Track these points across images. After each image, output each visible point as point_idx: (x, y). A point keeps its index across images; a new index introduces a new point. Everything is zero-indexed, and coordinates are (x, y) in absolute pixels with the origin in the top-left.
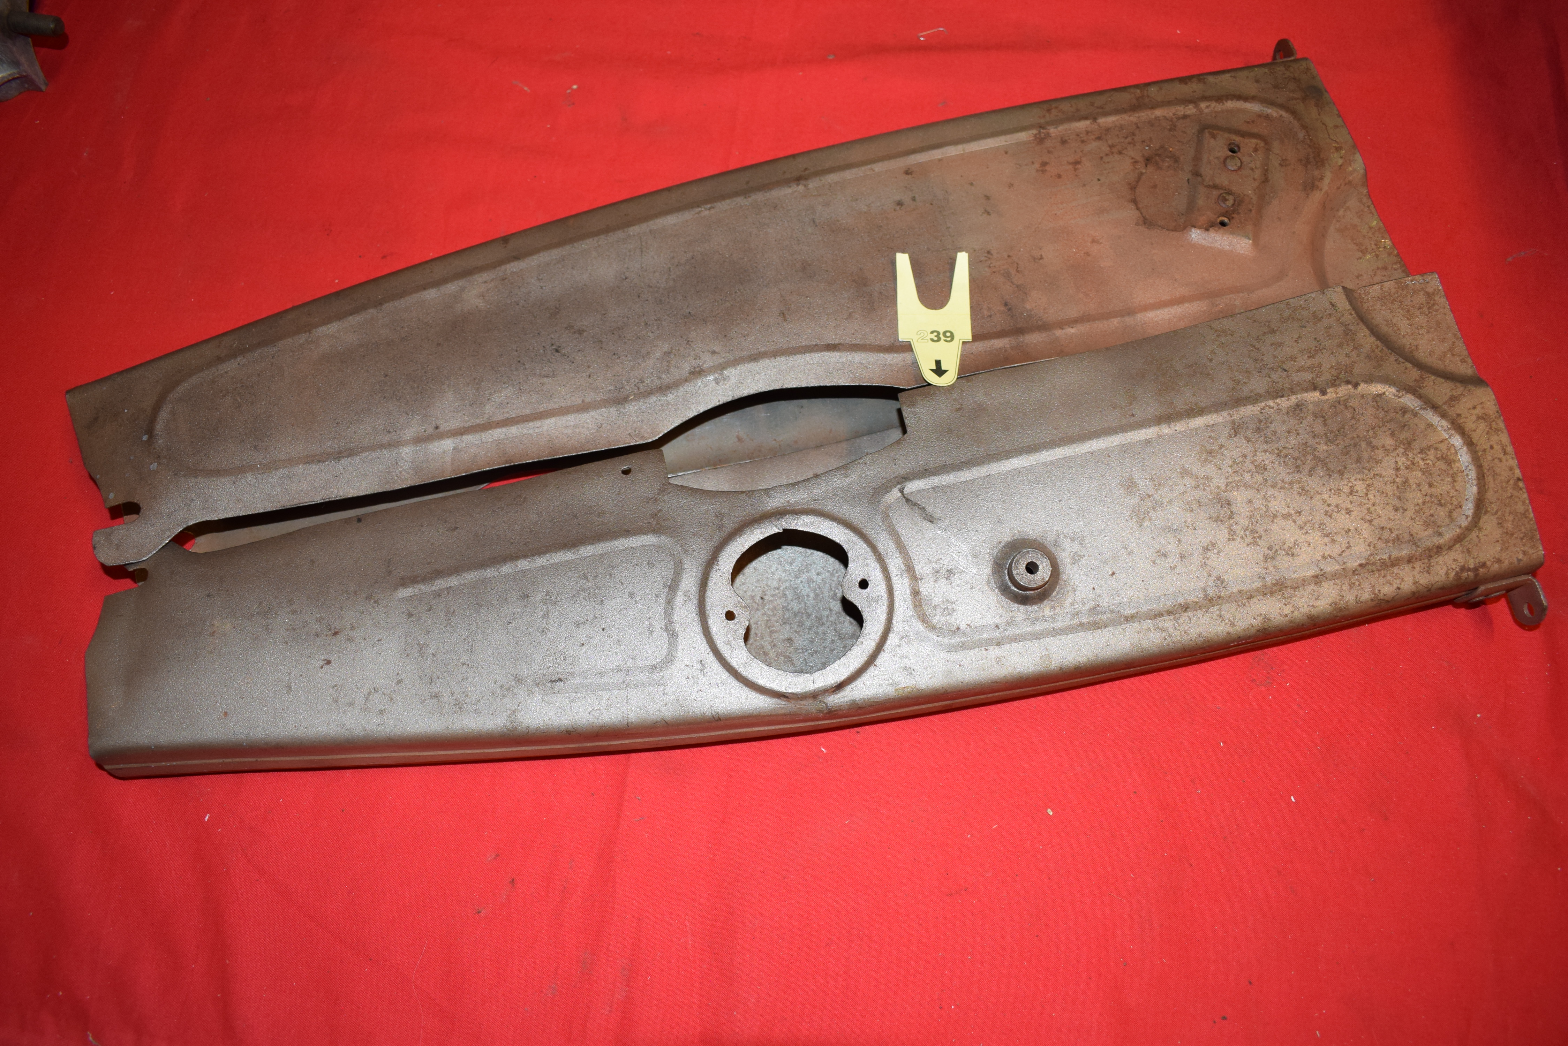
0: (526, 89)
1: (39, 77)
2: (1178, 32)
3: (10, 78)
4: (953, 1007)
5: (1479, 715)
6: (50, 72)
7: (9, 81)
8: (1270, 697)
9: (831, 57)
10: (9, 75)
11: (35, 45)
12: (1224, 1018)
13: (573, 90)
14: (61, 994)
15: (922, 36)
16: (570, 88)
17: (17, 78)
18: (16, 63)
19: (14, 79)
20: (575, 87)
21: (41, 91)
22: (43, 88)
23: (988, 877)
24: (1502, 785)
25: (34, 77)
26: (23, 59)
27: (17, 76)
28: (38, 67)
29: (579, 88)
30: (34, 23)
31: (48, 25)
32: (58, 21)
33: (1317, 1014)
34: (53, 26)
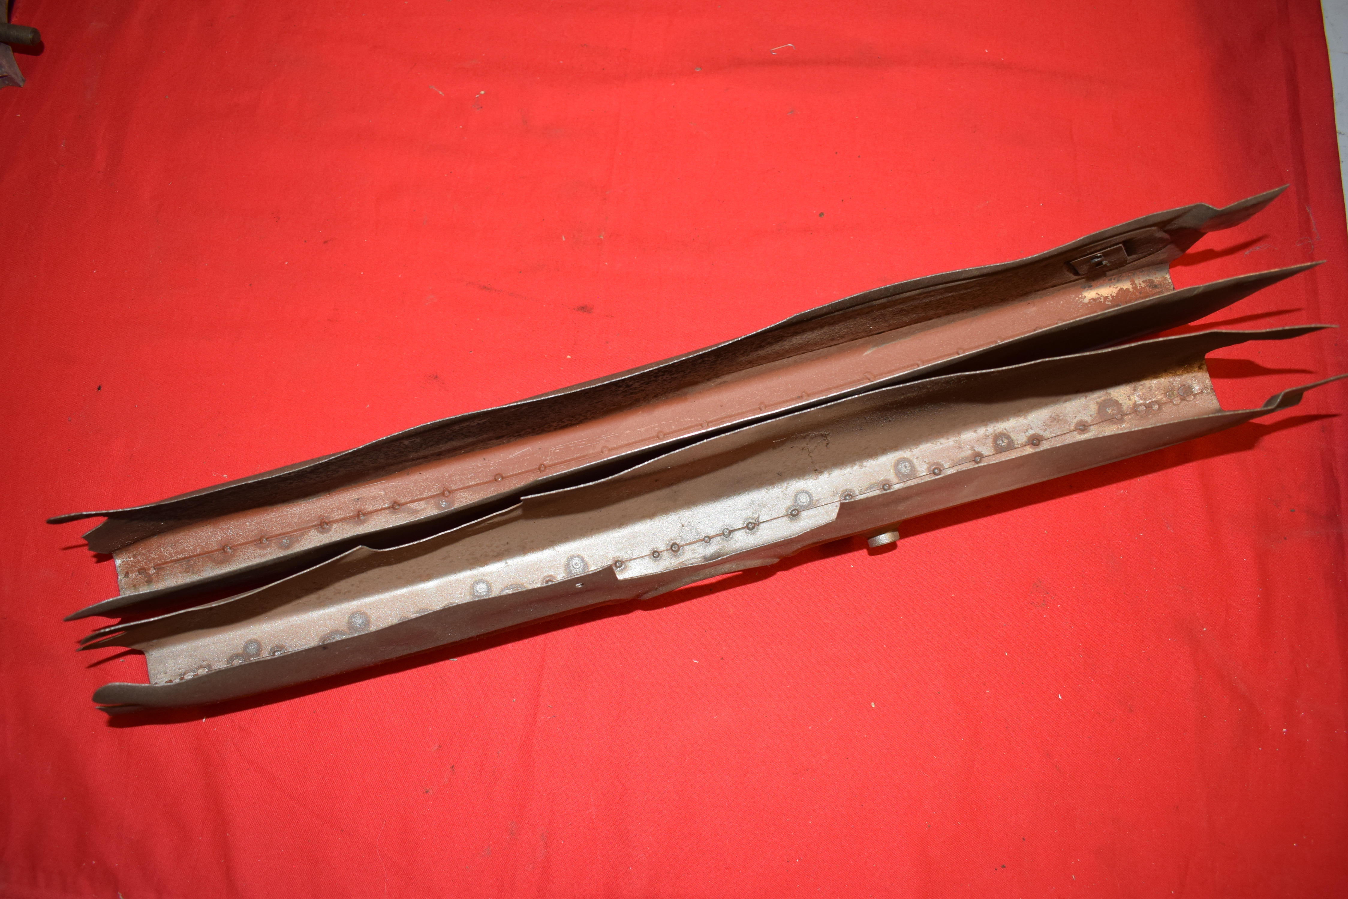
0: (441, 93)
1: (18, 76)
2: (986, 51)
4: (797, 861)
5: (1205, 629)
6: (26, 71)
8: (1045, 616)
9: (698, 70)
11: (14, 51)
12: (1004, 867)
13: (481, 95)
14: (94, 862)
15: (774, 51)
16: (478, 93)
17: (1, 77)
20: (482, 92)
21: (19, 86)
22: (22, 84)
23: (824, 760)
24: (1220, 684)
25: (14, 76)
26: (4, 62)
28: (16, 68)
29: (486, 93)
30: (14, 33)
31: (27, 36)
32: (35, 32)
33: (1073, 863)
34: (30, 36)
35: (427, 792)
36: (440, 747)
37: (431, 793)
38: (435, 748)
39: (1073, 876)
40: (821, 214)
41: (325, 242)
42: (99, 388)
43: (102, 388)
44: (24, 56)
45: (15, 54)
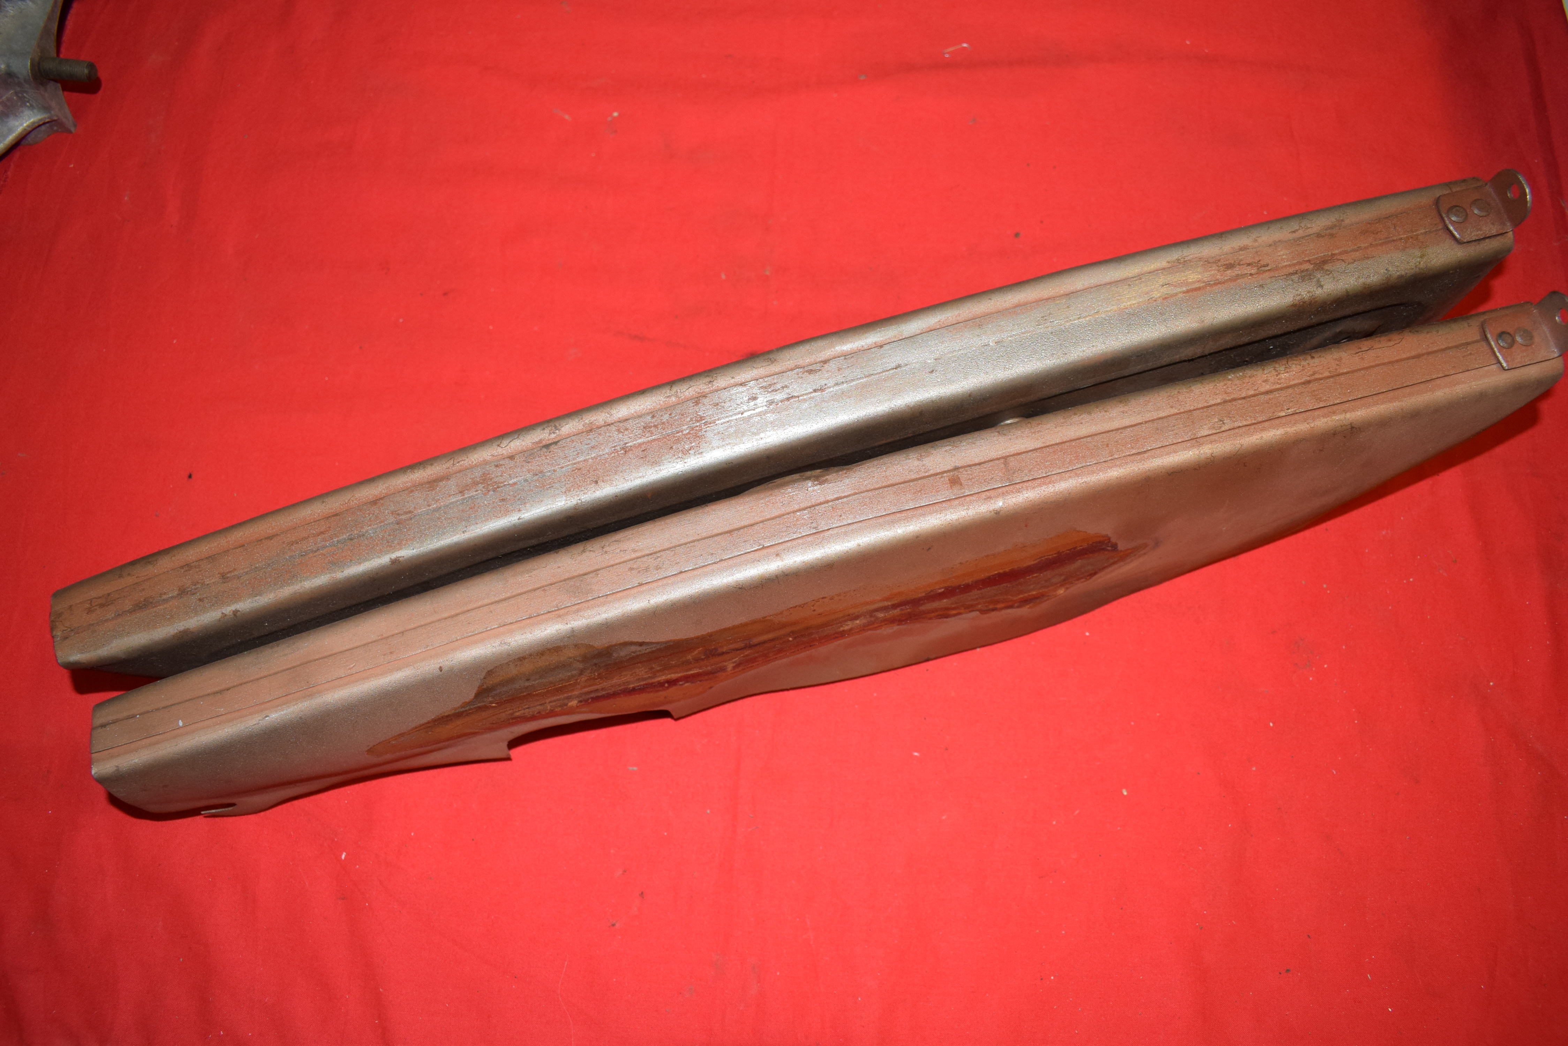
0: (567, 117)
1: (68, 120)
3: (41, 123)
4: (1052, 978)
5: (1491, 684)
6: (77, 113)
7: (39, 126)
8: (1311, 679)
9: (863, 77)
10: (41, 120)
11: (64, 89)
12: (1288, 971)
13: (615, 118)
15: (947, 53)
16: (611, 115)
17: (48, 122)
18: (46, 108)
19: (44, 124)
20: (616, 114)
21: (70, 132)
22: (73, 130)
23: (1074, 859)
24: (1514, 745)
25: (64, 120)
26: (53, 104)
27: (47, 120)
28: (67, 110)
29: (620, 116)
30: (67, 69)
31: (82, 71)
32: (91, 66)
33: (1367, 960)
34: (86, 71)
35: (613, 925)
36: (625, 871)
37: (618, 925)
38: (619, 872)
39: (1368, 975)
40: (1017, 235)
41: (445, 294)
42: (190, 476)
43: (193, 476)
44: (75, 95)
45: (66, 93)
